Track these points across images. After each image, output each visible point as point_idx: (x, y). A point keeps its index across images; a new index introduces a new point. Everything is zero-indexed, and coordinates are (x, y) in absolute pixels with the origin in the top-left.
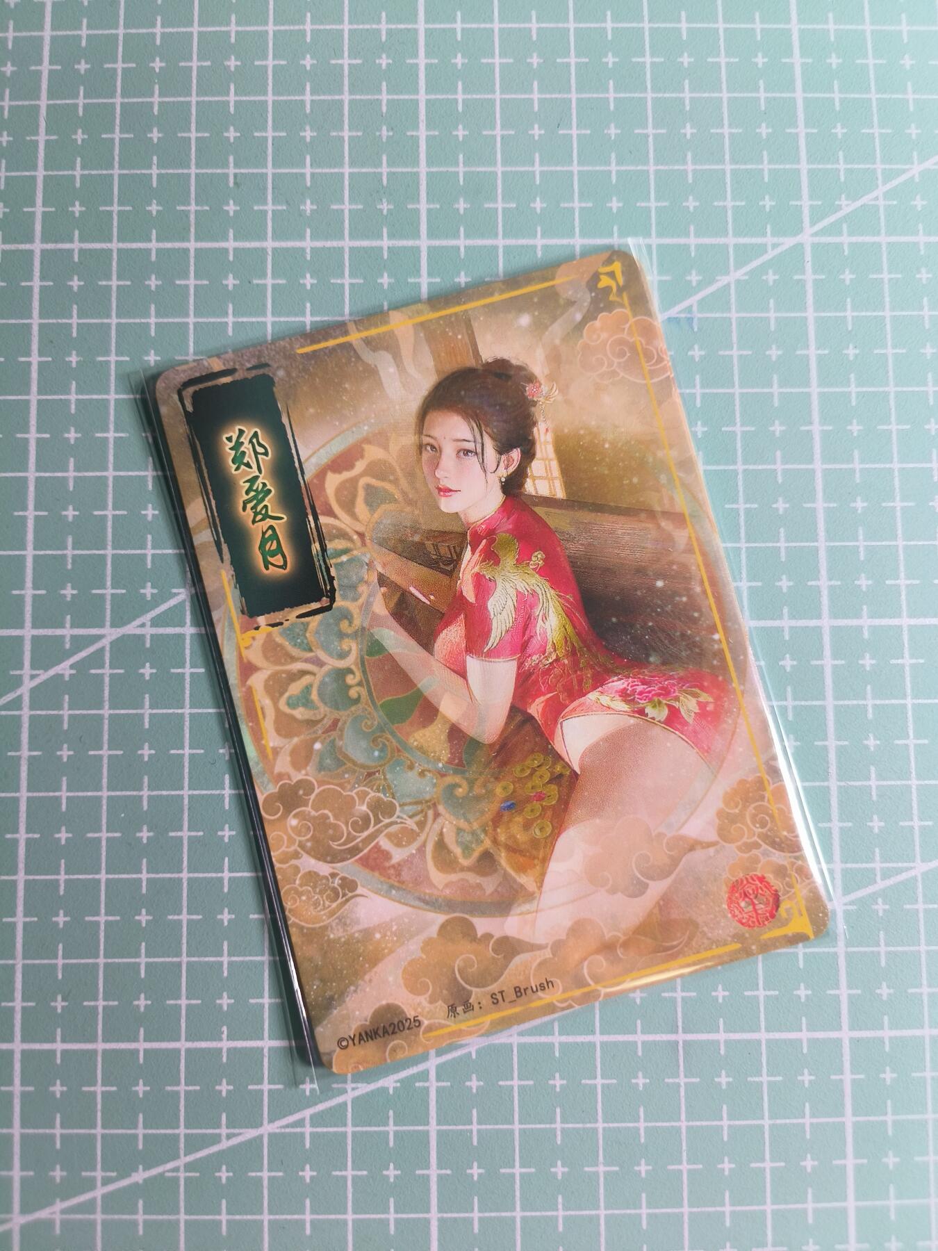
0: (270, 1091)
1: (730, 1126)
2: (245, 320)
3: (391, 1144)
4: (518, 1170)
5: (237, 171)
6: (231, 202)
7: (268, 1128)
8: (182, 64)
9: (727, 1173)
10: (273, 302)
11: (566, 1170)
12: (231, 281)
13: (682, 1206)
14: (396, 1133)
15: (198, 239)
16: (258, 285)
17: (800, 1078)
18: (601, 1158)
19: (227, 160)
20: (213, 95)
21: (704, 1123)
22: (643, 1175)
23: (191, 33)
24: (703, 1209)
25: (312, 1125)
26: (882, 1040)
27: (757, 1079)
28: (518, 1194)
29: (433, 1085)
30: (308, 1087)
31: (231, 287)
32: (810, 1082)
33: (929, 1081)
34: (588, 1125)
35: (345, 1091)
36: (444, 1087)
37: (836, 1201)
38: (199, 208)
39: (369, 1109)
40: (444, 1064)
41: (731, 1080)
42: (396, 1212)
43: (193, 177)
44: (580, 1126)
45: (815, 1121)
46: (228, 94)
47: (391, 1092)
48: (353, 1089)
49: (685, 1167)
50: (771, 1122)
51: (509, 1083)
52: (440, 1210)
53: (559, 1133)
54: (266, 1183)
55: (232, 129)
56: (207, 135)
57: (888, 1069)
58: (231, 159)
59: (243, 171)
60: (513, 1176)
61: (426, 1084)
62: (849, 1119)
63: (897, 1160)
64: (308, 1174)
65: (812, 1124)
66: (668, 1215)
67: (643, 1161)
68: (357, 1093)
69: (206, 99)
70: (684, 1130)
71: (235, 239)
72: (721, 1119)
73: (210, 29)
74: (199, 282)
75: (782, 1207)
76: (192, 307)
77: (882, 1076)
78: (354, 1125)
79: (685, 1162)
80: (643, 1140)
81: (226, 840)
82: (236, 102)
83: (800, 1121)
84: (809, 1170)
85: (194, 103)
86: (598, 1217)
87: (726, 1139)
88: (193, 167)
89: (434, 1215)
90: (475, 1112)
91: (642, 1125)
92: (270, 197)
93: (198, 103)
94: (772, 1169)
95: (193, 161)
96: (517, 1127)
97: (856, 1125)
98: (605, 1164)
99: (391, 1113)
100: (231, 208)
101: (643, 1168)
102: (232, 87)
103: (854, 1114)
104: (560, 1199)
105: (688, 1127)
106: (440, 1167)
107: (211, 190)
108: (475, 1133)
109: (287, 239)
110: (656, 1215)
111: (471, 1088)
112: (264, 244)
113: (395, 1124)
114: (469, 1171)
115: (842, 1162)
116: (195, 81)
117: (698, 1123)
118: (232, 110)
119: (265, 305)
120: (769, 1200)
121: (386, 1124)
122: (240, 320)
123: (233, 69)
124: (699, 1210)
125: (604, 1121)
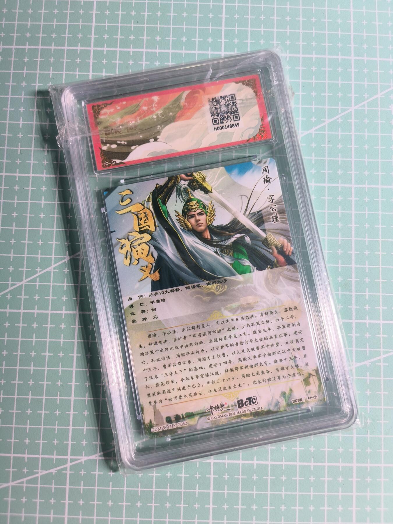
0: (13, 471)
1: (170, 491)
2: (21, 201)
3: (53, 491)
4: (96, 503)
5: (21, 148)
6: (19, 159)
7: (11, 484)
8: (4, 109)
9: (168, 507)
10: (31, 195)
11: (112, 503)
12: (17, 188)
13: (151, 518)
14: (55, 488)
15: (6, 172)
16: (26, 189)
17: (195, 475)
18: (125, 500)
19: (18, 144)
20: (15, 121)
21: (161, 490)
22: (139, 507)
23: (8, 98)
24: (159, 520)
25: (27, 483)
26: (224, 464)
27: (180, 475)
28: (95, 511)
29: (68, 472)
30: (25, 470)
31: (16, 190)
32: (199, 477)
33: (241, 480)
34: (121, 489)
35: (38, 473)
36: (72, 473)
37: (206, 520)
38: (7, 161)
39: (46, 479)
40: (73, 465)
41: (171, 475)
42: (54, 514)
43: (6, 150)
44: (118, 489)
45: (200, 491)
46: (19, 121)
47: (54, 474)
48: (41, 472)
49: (153, 505)
50: (185, 490)
51: (95, 473)
52: (68, 515)
53: (111, 491)
54: (10, 502)
55: (20, 133)
56: (11, 135)
57: (226, 474)
58: (20, 144)
59: (23, 148)
60: (94, 504)
61: (66, 472)
62: (212, 491)
63: (228, 507)
64: (24, 500)
65: (198, 492)
66: (147, 521)
67: (139, 502)
68: (42, 474)
69: (12, 122)
70: (154, 492)
71: (19, 173)
72: (167, 489)
73: (14, 97)
74: (5, 188)
75: (187, 520)
76: (2, 196)
77: (224, 476)
78: (41, 484)
79: (153, 503)
80: (139, 495)
81: (2, 384)
82: (22, 124)
83: (195, 491)
84: (197, 508)
85: (7, 124)
86: (122, 520)
87: (168, 495)
88: (6, 146)
89: (66, 516)
90: (82, 482)
91: (140, 489)
92: (32, 158)
93: (9, 123)
94: (184, 507)
95: (6, 144)
96: (96, 488)
97: (214, 493)
98: (126, 502)
99: (53, 481)
100: (18, 161)
101: (139, 504)
102: (21, 118)
103: (213, 490)
104: (110, 513)
105: (156, 491)
106: (69, 500)
107: (12, 155)
108: (82, 489)
109: (38, 174)
110: (142, 521)
111: (81, 474)
112: (29, 175)
113: (55, 485)
114: (79, 502)
115: (209, 506)
116: (8, 116)
117: (159, 490)
118: (21, 127)
119: (28, 197)
120: (182, 518)
121: (52, 485)
122: (19, 201)
123: (22, 112)
124: (158, 520)
125: (127, 488)
